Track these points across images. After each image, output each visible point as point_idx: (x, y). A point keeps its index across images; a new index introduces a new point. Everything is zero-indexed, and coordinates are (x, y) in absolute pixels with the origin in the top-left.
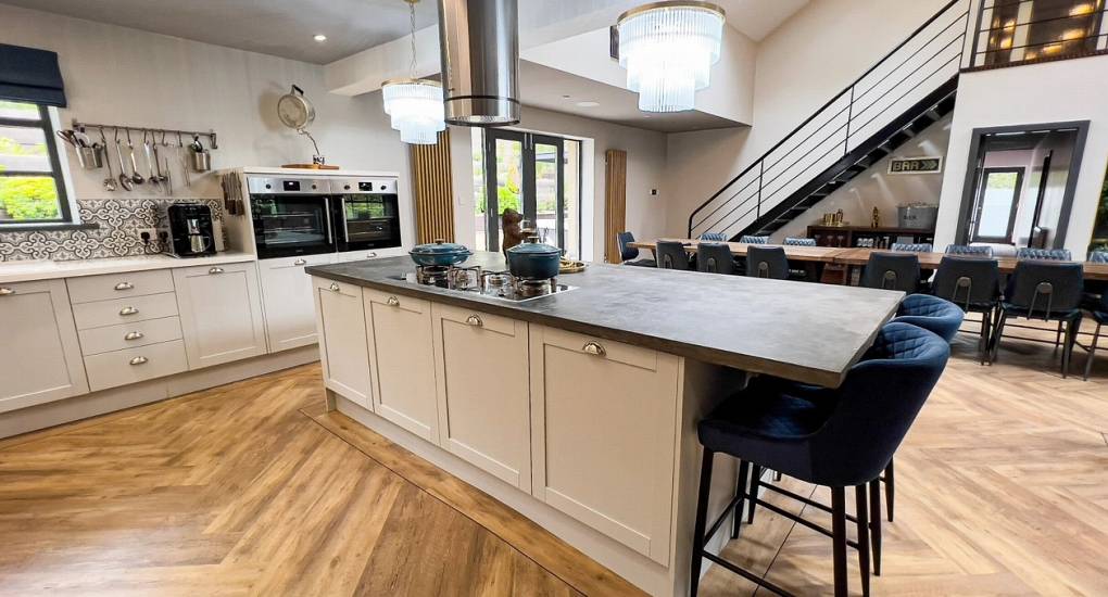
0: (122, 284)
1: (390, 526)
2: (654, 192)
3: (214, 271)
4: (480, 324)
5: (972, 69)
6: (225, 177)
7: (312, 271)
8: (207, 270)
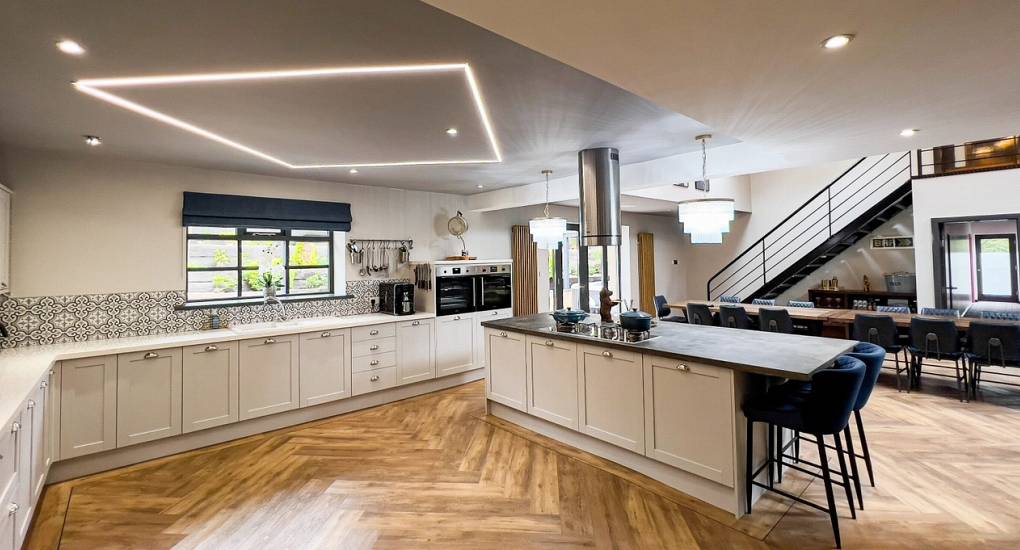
0: (374, 331)
1: (561, 473)
2: (676, 262)
3: (416, 323)
4: (611, 356)
5: (920, 176)
6: (418, 267)
7: (486, 325)
8: (410, 323)
